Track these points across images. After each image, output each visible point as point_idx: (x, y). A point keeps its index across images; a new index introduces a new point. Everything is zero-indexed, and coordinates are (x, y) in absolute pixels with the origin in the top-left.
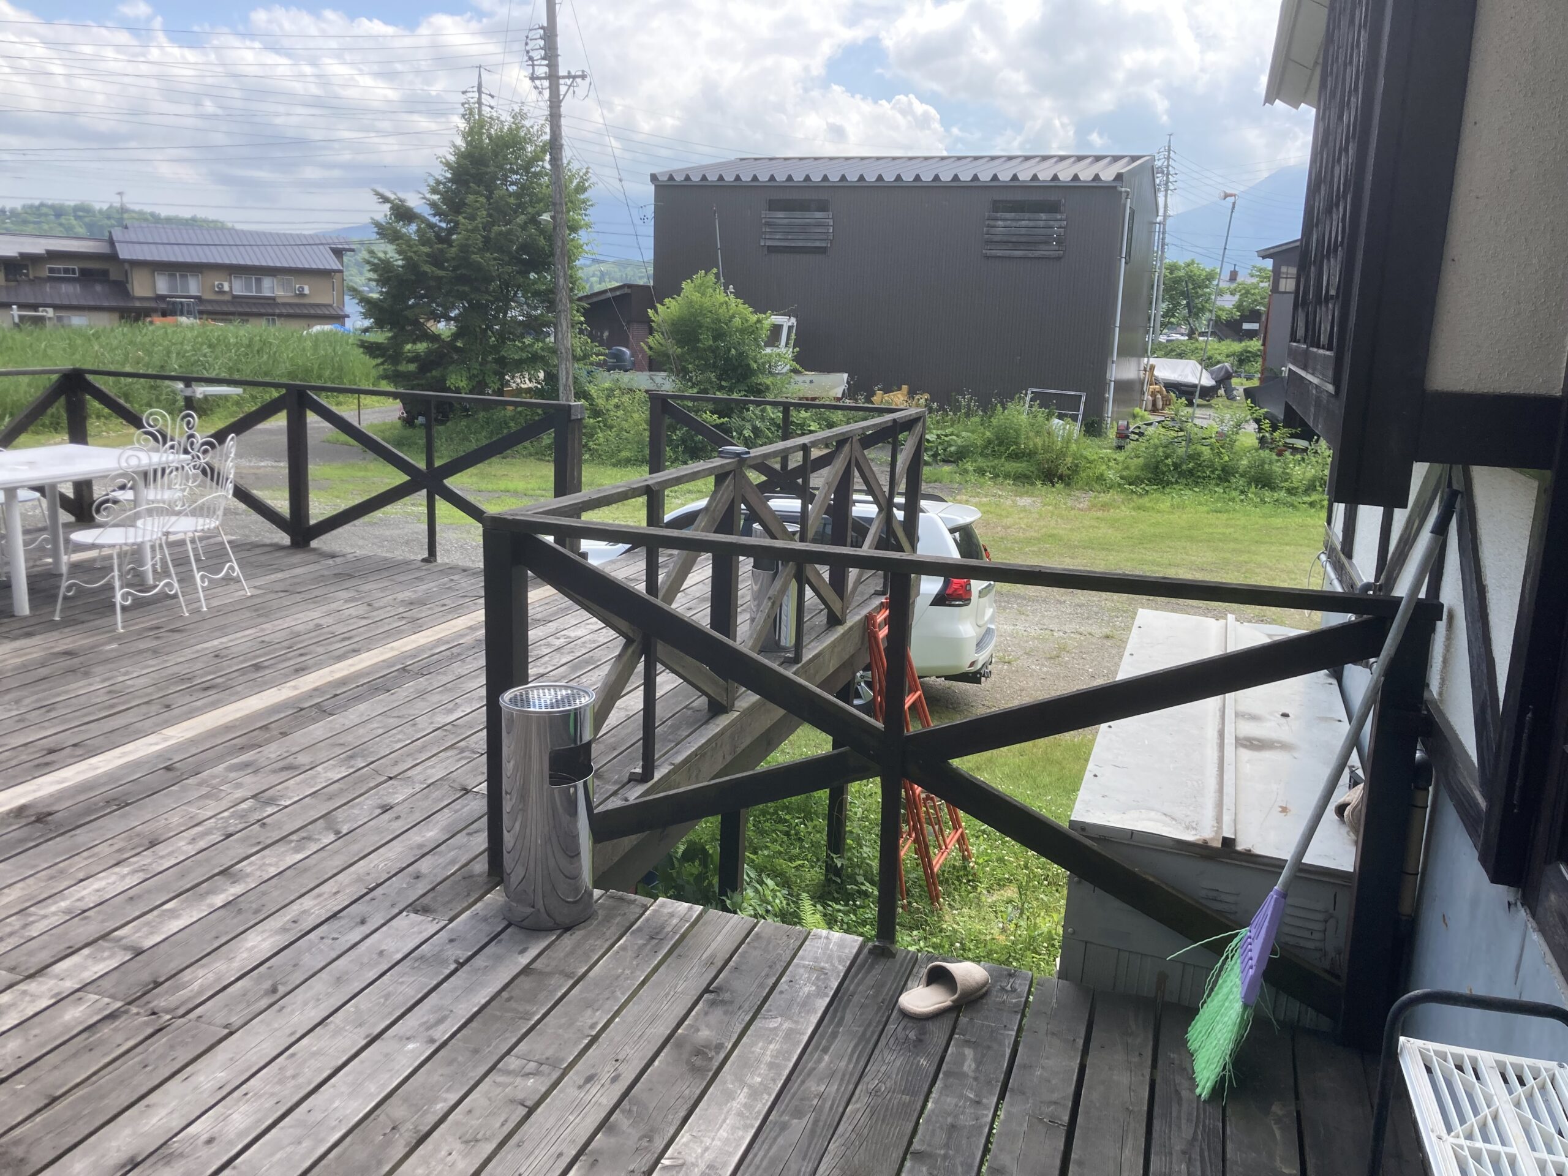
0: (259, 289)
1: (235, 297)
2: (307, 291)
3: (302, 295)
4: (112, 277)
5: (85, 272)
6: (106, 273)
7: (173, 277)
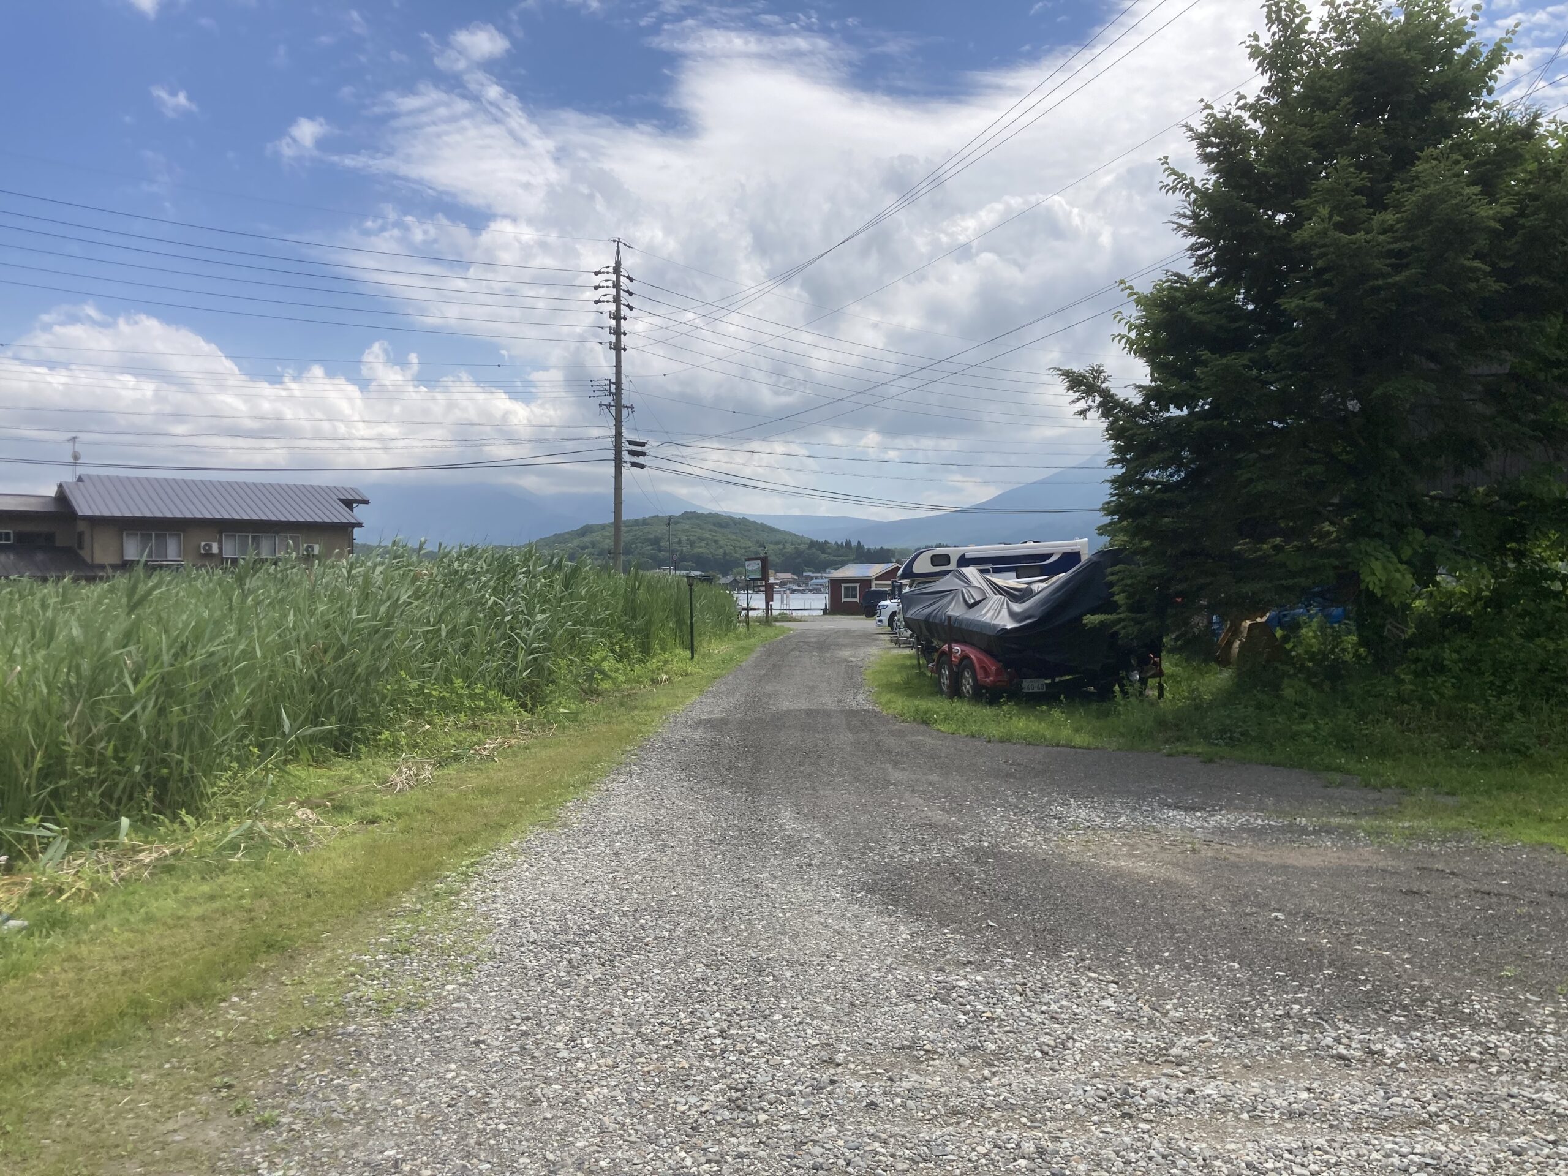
0: (256, 551)
4: (60, 542)
5: (21, 538)
6: (50, 537)
7: (146, 538)
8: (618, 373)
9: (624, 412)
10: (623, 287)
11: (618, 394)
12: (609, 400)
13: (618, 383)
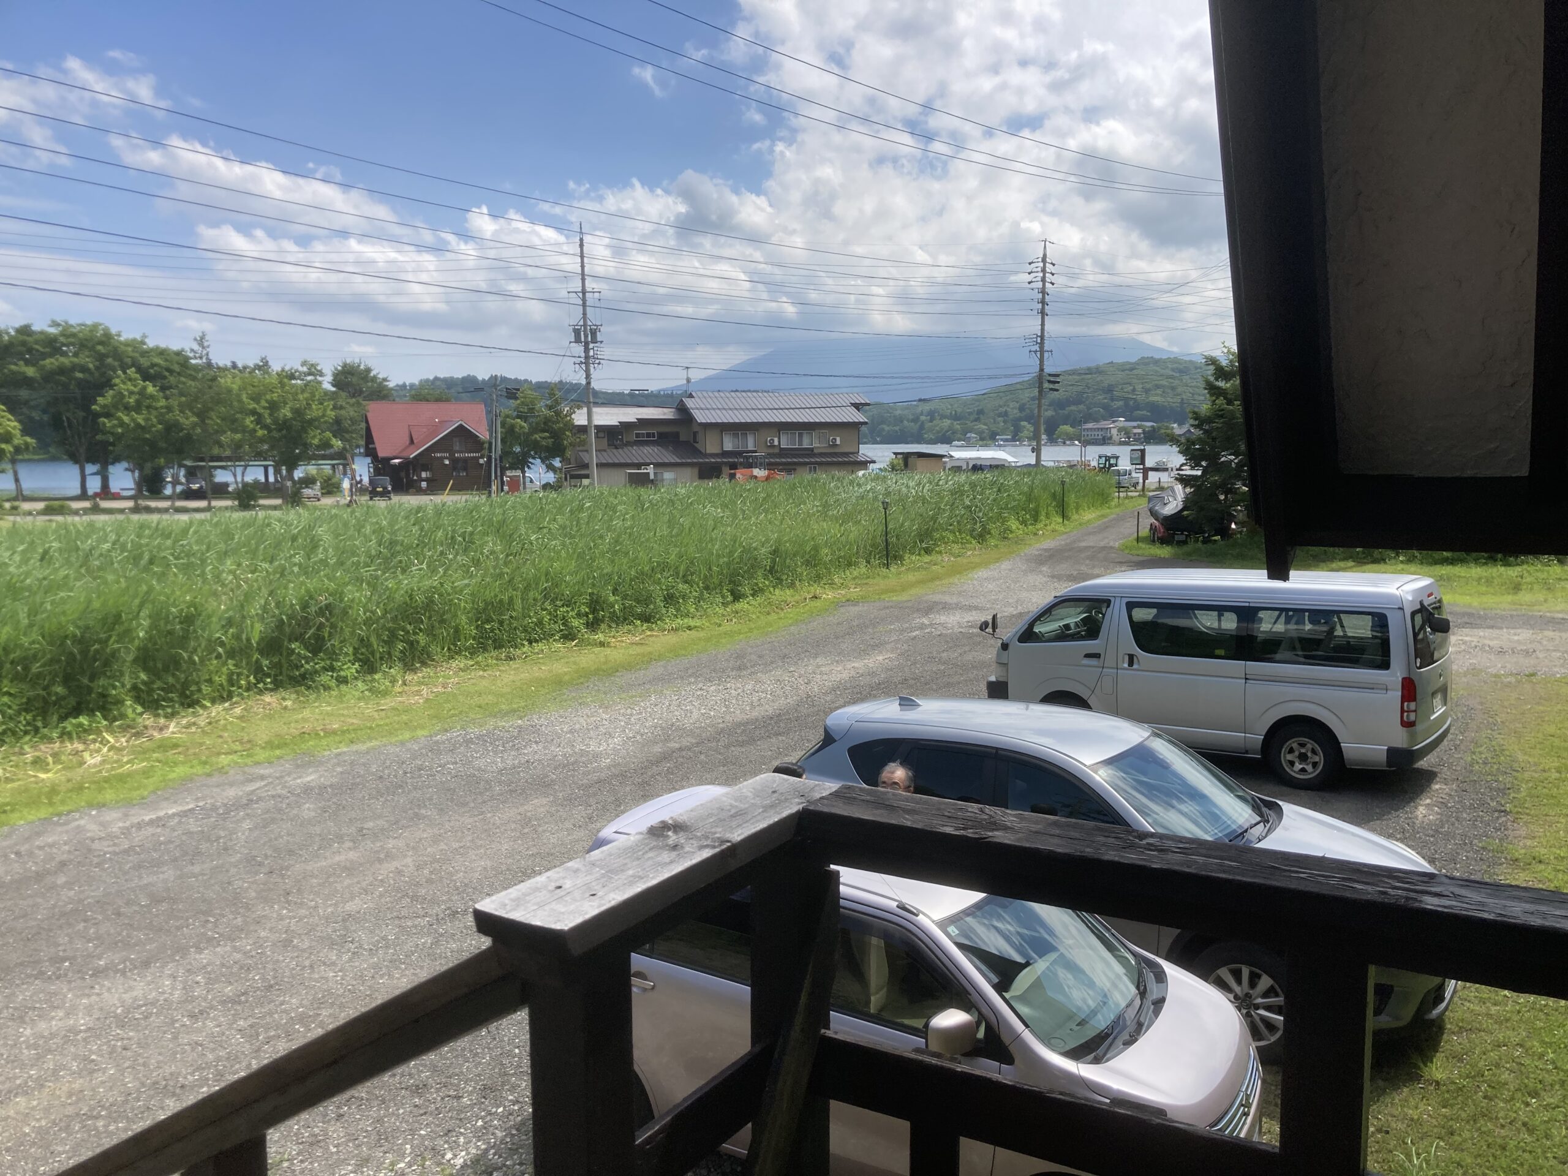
0: (800, 443)
1: (782, 449)
2: (838, 442)
3: (835, 445)
4: (682, 438)
5: (661, 435)
6: (677, 435)
7: (736, 436)
8: (1043, 330)
9: (1046, 355)
10: (1048, 270)
11: (1042, 344)
12: (1037, 348)
13: (1042, 337)
